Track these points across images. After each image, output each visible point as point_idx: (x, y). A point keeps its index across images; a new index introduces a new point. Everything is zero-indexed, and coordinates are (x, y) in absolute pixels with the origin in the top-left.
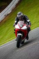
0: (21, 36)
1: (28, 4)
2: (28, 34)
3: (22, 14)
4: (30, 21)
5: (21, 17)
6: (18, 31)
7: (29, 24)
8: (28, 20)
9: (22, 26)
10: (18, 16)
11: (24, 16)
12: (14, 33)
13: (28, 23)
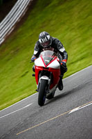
0: (47, 81)
1: (44, 23)
5: (46, 42)
6: (40, 72)
8: (61, 48)
10: (40, 40)
11: (54, 41)
13: (62, 54)
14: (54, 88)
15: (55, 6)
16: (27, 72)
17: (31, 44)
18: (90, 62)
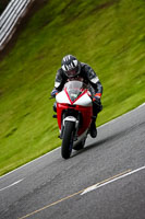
0: (74, 123)
2: (94, 120)
3: (75, 62)
4: (99, 83)
5: (72, 70)
6: (64, 111)
7: (96, 91)
8: (94, 77)
9: (75, 96)
10: (63, 67)
11: (83, 68)
12: (55, 117)
13: (95, 86)
14: (84, 134)
15: (58, 26)
16: (15, 130)
17: (20, 86)
18: (113, 113)
